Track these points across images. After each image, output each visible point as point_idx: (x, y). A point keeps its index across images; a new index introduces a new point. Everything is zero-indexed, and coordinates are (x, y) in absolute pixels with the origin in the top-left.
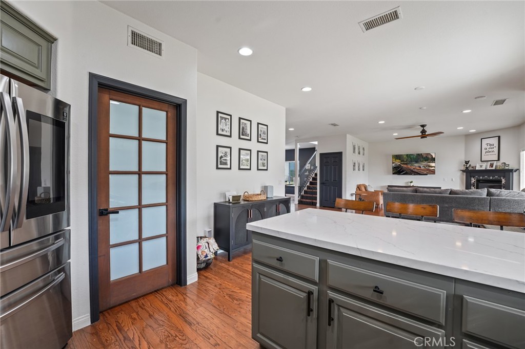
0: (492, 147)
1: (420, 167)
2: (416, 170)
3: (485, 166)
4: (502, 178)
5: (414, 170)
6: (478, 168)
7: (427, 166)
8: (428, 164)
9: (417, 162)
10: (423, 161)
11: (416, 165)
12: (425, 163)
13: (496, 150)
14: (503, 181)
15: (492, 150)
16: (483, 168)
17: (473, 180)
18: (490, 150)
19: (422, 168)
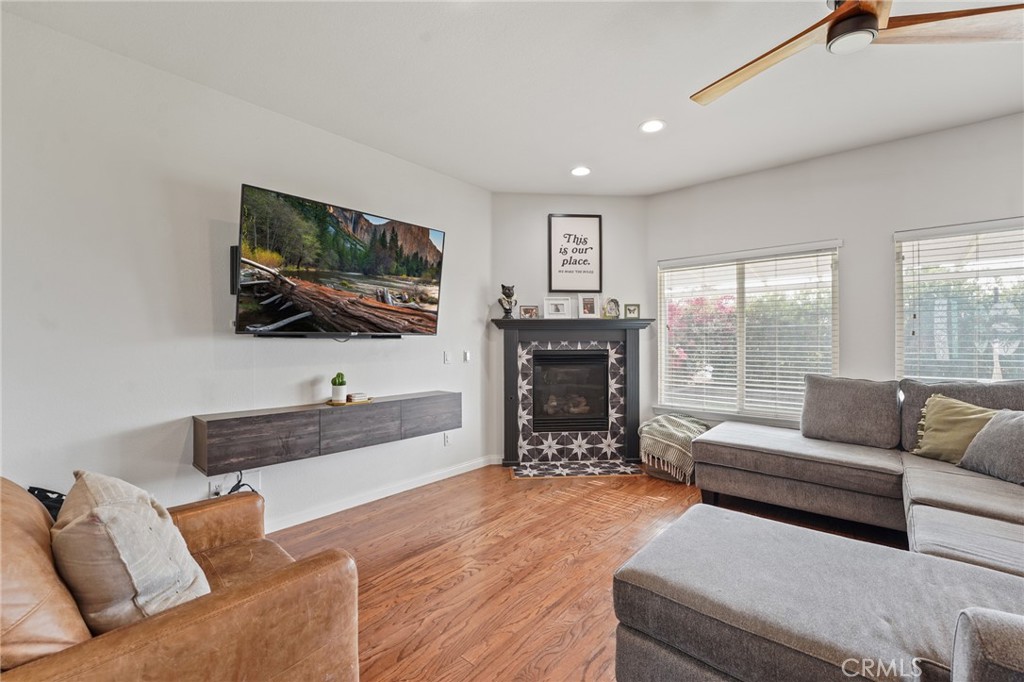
0: (581, 246)
1: (383, 299)
2: (361, 311)
3: (570, 310)
4: (609, 347)
5: (352, 309)
6: (548, 314)
7: (412, 297)
8: (421, 288)
9: (369, 273)
10: (397, 274)
11: (367, 287)
12: (408, 283)
13: (592, 256)
14: (613, 357)
15: (583, 256)
16: (566, 314)
17: (524, 357)
18: (577, 256)
19: (393, 303)
